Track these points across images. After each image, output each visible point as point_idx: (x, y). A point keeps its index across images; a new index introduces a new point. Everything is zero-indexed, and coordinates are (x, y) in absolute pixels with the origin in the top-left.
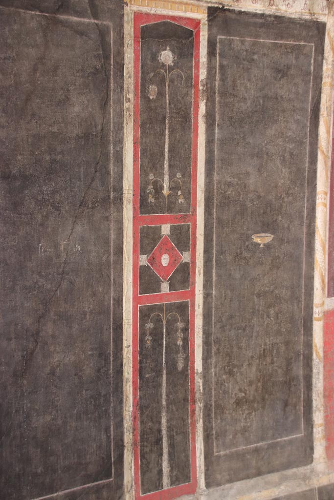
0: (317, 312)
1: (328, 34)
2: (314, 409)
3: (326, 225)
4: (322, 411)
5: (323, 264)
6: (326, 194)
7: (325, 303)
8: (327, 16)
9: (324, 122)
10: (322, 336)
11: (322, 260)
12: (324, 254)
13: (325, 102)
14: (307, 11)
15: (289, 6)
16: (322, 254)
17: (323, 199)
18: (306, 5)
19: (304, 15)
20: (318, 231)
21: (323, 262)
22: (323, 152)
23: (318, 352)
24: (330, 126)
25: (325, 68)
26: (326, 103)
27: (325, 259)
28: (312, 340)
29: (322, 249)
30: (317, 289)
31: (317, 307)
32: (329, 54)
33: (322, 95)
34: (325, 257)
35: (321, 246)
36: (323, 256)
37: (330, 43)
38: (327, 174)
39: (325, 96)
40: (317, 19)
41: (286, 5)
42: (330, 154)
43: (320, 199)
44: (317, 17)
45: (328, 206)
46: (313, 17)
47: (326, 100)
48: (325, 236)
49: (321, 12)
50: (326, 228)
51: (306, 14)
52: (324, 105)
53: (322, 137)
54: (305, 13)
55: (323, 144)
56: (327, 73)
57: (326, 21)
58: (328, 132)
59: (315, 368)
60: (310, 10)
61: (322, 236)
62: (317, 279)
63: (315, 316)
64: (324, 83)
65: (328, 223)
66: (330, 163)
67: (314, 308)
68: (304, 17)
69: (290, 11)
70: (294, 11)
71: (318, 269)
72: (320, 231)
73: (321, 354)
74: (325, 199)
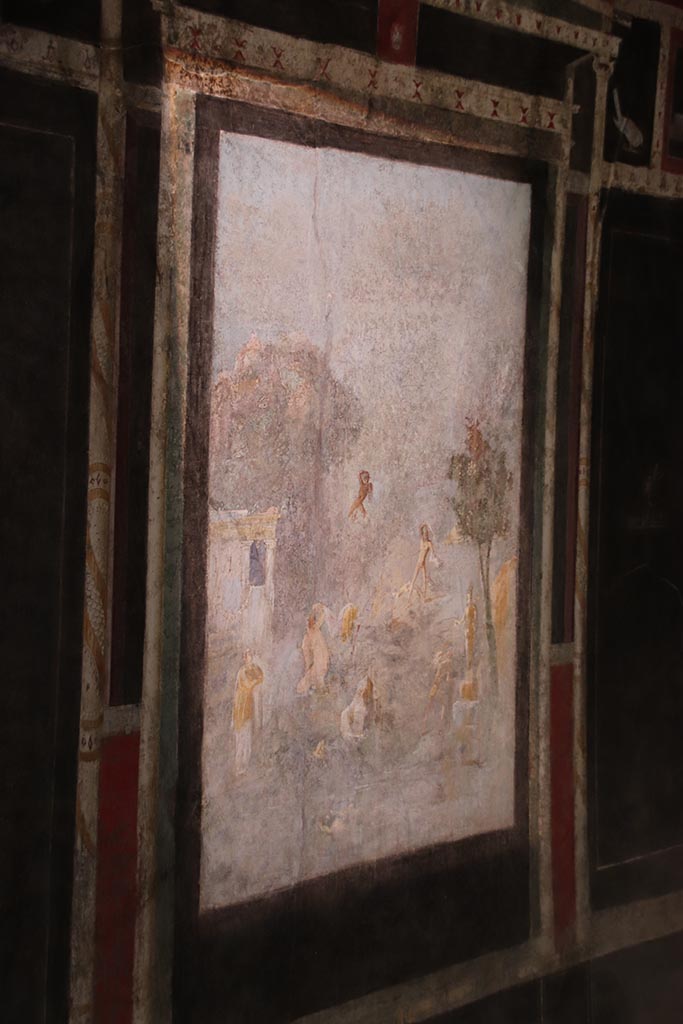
0: (87, 740)
1: (103, 119)
2: (73, 970)
3: (108, 541)
4: (90, 975)
5: (101, 630)
6: (107, 470)
7: (105, 719)
8: (98, 80)
9: (101, 310)
10: (96, 796)
11: (99, 621)
12: (104, 607)
13: (102, 268)
14: (55, 63)
15: (15, 46)
16: (99, 608)
17: (101, 482)
18: (51, 51)
19: (50, 71)
20: (92, 553)
21: (101, 624)
22: (100, 378)
23: (88, 835)
24: (115, 320)
25: (99, 191)
26: (106, 268)
27: (106, 619)
28: (75, 806)
29: (98, 594)
30: (88, 687)
31: (86, 729)
32: (105, 162)
33: (96, 251)
34: (105, 614)
35: (98, 589)
36: (103, 612)
37: (108, 139)
38: (109, 427)
39: (103, 254)
40: (79, 83)
41: (7, 43)
42: (115, 382)
43: (96, 482)
44: (77, 79)
45: (113, 499)
46: (69, 78)
47: (105, 263)
48: (106, 566)
49: (84, 69)
50: (107, 547)
51: (53, 69)
52: (101, 274)
53: (98, 342)
54: (52, 66)
55: (100, 359)
56: (104, 203)
57: (97, 90)
58: (110, 332)
59: (80, 872)
60: (60, 62)
61: (100, 566)
62: (88, 663)
63: (84, 749)
64: (99, 225)
65: (112, 537)
66: (115, 402)
67: (81, 730)
68: (50, 75)
69: (17, 57)
70: (28, 60)
71: (91, 642)
72: (96, 554)
73: (94, 838)
74: (105, 482)
